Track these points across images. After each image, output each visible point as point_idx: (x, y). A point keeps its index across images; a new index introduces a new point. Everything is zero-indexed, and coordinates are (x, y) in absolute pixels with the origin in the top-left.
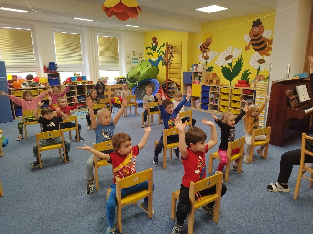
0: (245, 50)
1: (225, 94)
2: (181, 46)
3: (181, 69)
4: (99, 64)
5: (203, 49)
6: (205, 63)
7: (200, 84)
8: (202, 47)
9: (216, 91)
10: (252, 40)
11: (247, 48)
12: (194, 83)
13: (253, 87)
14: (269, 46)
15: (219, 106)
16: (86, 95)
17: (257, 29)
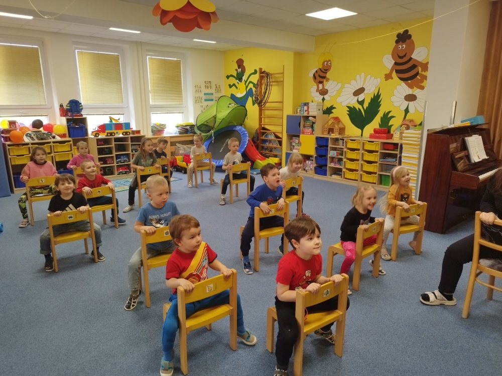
0: (386, 80)
1: (353, 150)
2: (283, 73)
3: (282, 110)
4: (151, 104)
5: (319, 79)
6: (320, 100)
7: (313, 134)
8: (317, 76)
9: (339, 145)
10: (396, 64)
11: (388, 77)
12: (303, 133)
13: (398, 139)
14: (423, 73)
15: (344, 170)
16: (129, 154)
17: (404, 46)
